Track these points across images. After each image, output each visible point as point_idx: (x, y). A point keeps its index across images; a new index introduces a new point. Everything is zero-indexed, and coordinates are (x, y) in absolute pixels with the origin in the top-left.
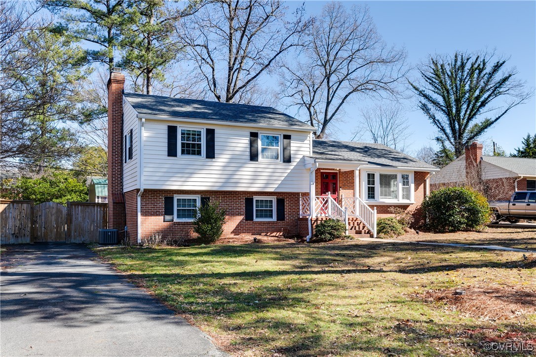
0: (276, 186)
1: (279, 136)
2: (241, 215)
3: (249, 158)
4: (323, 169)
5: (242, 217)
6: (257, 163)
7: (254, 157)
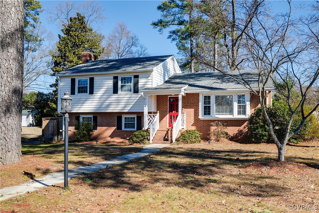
0: (129, 108)
1: (132, 76)
2: (115, 126)
3: (112, 92)
4: (170, 95)
5: (115, 128)
6: (117, 95)
7: (115, 91)
